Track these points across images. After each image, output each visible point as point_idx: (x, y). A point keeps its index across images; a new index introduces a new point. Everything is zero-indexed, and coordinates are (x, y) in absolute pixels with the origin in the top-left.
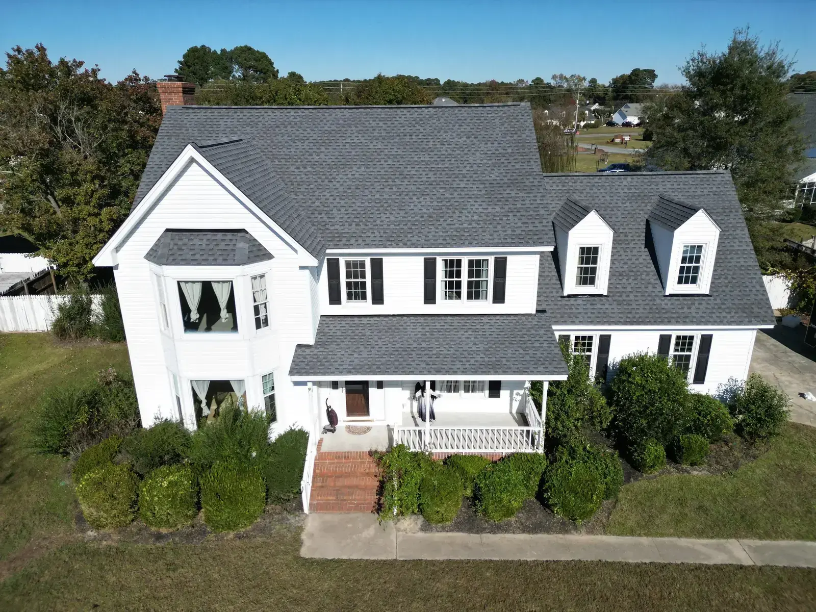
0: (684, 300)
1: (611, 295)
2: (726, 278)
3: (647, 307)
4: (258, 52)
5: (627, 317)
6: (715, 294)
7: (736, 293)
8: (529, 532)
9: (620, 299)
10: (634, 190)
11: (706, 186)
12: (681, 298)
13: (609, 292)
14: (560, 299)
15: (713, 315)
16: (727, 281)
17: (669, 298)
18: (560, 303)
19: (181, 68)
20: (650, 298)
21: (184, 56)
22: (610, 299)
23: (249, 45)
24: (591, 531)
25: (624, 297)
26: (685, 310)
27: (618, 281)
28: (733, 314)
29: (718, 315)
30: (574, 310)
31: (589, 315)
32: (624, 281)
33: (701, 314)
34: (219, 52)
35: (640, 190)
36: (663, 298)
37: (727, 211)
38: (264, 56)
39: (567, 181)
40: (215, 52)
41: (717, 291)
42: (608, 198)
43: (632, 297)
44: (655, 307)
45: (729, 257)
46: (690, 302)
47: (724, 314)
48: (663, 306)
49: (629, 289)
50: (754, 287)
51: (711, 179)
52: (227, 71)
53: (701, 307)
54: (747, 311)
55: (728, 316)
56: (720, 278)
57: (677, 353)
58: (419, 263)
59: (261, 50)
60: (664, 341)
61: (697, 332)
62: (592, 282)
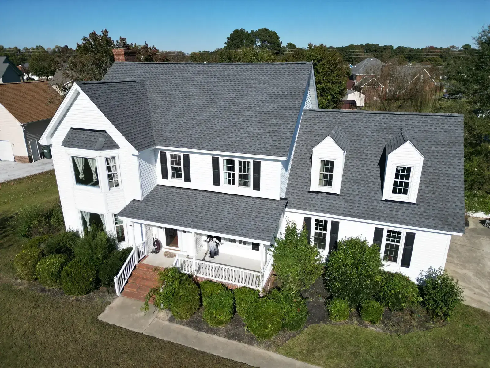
0: (395, 205)
1: (343, 195)
2: (434, 194)
3: (366, 207)
4: (271, 31)
5: (349, 212)
6: (421, 204)
7: (439, 205)
8: (229, 338)
9: (349, 198)
10: (383, 124)
11: (440, 124)
12: (393, 204)
13: (341, 192)
14: (307, 193)
15: (415, 219)
16: (433, 196)
17: (384, 202)
18: (306, 196)
19: (228, 42)
20: (370, 201)
21: (231, 35)
22: (341, 197)
23: (266, 28)
24: (267, 348)
25: (351, 198)
26: (394, 213)
27: (351, 186)
28: (430, 220)
29: (418, 219)
30: (314, 202)
31: (323, 206)
32: (355, 186)
33: (405, 217)
34: (249, 32)
35: (388, 125)
36: (380, 202)
37: (451, 144)
38: (275, 34)
39: (337, 115)
40: (247, 32)
41: (423, 202)
42: (362, 128)
43: (357, 198)
44: (371, 207)
45: (442, 178)
46: (399, 207)
47: (423, 220)
48: (378, 207)
49: (357, 192)
50: (455, 203)
51: (446, 120)
52: (253, 43)
53: (407, 212)
54: (443, 220)
55: (426, 221)
56: (429, 193)
57: (388, 242)
58: (210, 159)
59: (273, 30)
60: (378, 233)
61: (404, 230)
62: (330, 184)
